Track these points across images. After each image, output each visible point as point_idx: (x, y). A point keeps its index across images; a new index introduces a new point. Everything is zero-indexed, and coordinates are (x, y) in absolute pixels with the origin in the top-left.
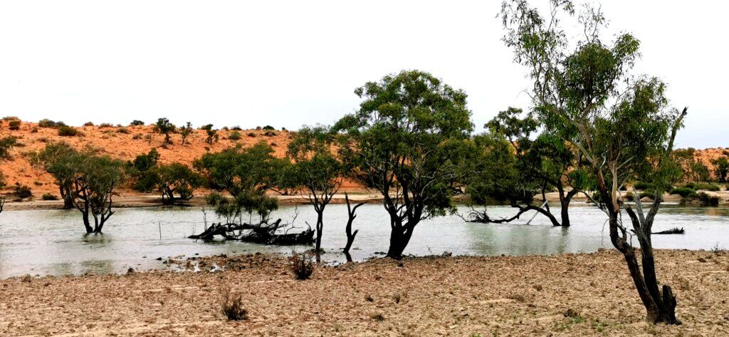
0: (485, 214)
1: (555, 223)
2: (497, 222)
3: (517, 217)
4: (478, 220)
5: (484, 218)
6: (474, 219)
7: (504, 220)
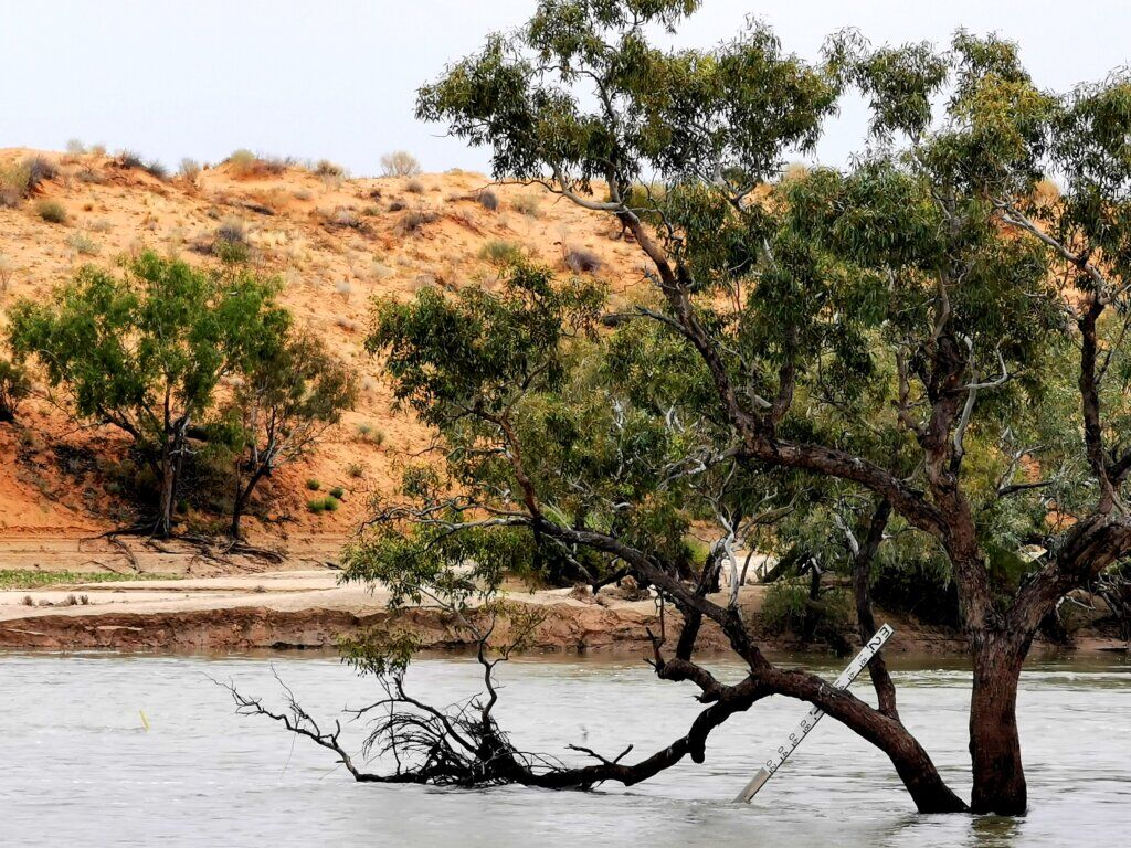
0: (484, 728)
1: (931, 795)
2: (559, 780)
3: (693, 745)
4: (443, 770)
5: (482, 753)
6: (416, 759)
7: (609, 771)
